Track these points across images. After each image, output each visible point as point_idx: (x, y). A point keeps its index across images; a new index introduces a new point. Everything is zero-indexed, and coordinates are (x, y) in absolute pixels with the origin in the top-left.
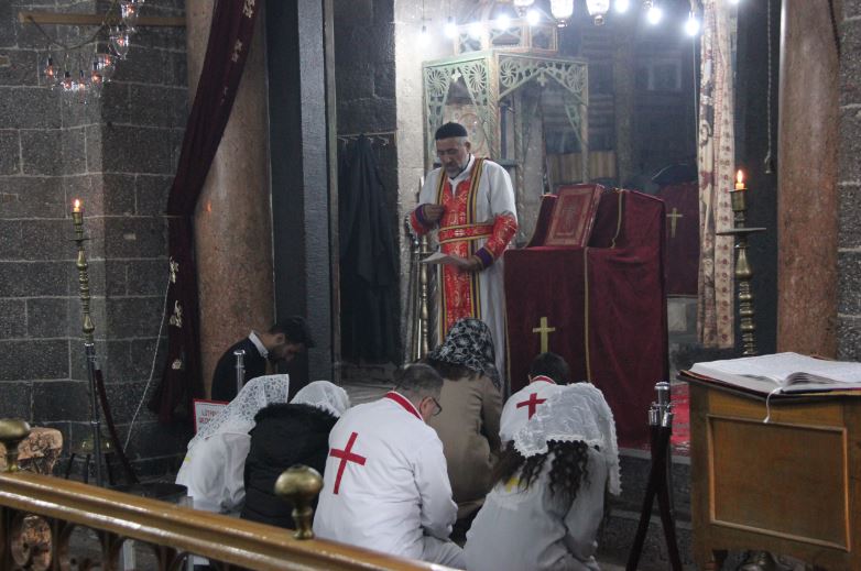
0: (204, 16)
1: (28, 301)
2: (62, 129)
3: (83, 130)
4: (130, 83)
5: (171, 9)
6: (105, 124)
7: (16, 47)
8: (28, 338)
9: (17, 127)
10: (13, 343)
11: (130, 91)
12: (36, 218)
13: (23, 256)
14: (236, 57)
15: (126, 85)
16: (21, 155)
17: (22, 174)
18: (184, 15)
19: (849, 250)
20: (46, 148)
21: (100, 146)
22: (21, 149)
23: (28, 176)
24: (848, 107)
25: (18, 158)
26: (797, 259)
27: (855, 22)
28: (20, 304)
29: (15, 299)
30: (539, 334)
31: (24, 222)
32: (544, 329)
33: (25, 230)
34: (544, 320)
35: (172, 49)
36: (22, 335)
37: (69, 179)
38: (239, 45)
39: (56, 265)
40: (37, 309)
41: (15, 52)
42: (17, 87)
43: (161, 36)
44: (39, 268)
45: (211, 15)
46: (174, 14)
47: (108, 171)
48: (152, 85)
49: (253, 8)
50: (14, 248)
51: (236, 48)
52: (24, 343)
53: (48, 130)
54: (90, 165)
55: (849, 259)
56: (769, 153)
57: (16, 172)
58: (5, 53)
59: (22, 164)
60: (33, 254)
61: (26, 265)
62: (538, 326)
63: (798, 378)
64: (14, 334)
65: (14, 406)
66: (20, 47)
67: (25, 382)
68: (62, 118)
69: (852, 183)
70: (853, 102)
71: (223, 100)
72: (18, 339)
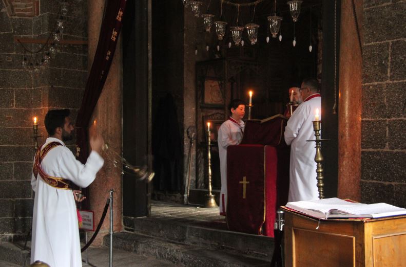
0: (95, 40)
1: (15, 163)
2: (33, 88)
3: (41, 89)
4: (63, 69)
5: (82, 37)
6: (50, 86)
7: (15, 53)
8: (14, 180)
9: (13, 87)
10: (7, 182)
11: (62, 72)
12: (20, 127)
13: (13, 144)
14: (107, 58)
15: (61, 70)
16: (14, 100)
17: (14, 108)
18: (87, 40)
19: (366, 150)
20: (25, 96)
21: (48, 96)
22: (15, 97)
23: (17, 108)
24: (365, 84)
25: (13, 101)
26: (346, 153)
27: (368, 46)
28: (11, 165)
29: (9, 162)
30: (242, 184)
31: (14, 129)
32: (244, 182)
33: (15, 132)
34: (245, 178)
35: (82, 55)
36: (12, 179)
37: (35, 110)
38: (109, 53)
39: (27, 147)
40: (18, 167)
41: (14, 55)
42: (14, 70)
43: (77, 49)
44: (19, 149)
45: (98, 39)
46: (83, 39)
47: (51, 107)
48: (72, 70)
49: (115, 37)
50: (9, 140)
51: (108, 54)
52: (12, 182)
53: (27, 89)
54: (43, 104)
55: (366, 154)
56: (335, 105)
57: (12, 107)
58: (9, 55)
59: (14, 103)
60: (18, 143)
61: (14, 147)
62: (242, 180)
63: (333, 211)
64: (8, 178)
65: (7, 210)
66: (16, 53)
67: (12, 199)
68: (33, 84)
69: (368, 119)
70: (368, 82)
71: (102, 77)
72: (9, 180)
